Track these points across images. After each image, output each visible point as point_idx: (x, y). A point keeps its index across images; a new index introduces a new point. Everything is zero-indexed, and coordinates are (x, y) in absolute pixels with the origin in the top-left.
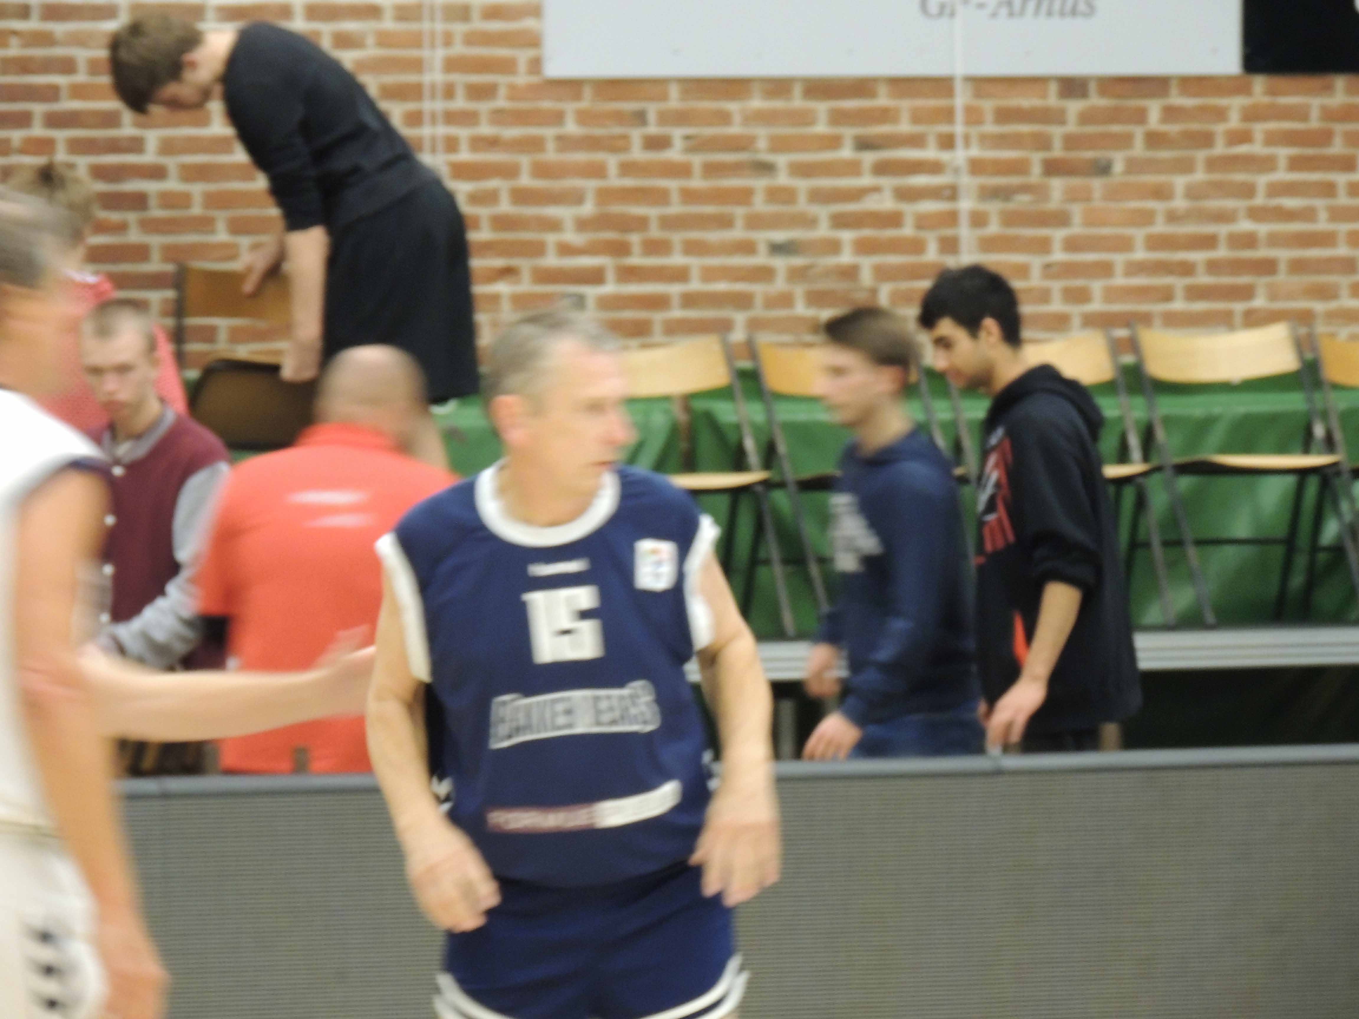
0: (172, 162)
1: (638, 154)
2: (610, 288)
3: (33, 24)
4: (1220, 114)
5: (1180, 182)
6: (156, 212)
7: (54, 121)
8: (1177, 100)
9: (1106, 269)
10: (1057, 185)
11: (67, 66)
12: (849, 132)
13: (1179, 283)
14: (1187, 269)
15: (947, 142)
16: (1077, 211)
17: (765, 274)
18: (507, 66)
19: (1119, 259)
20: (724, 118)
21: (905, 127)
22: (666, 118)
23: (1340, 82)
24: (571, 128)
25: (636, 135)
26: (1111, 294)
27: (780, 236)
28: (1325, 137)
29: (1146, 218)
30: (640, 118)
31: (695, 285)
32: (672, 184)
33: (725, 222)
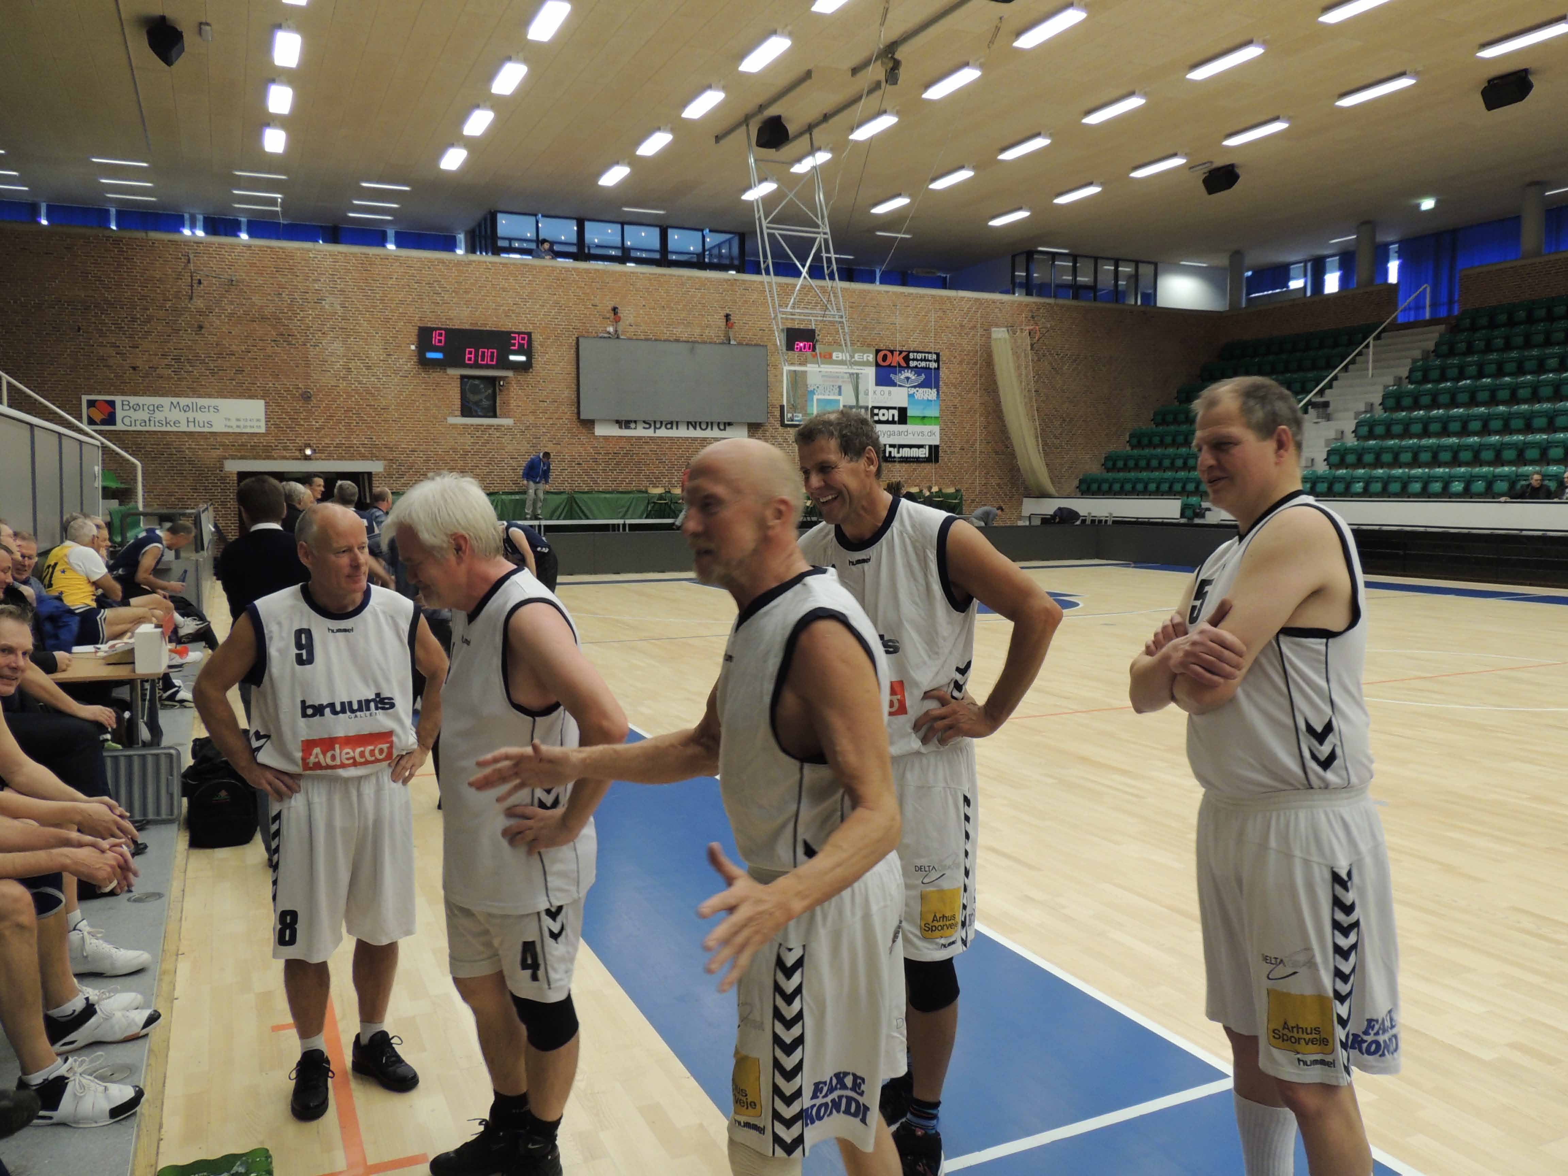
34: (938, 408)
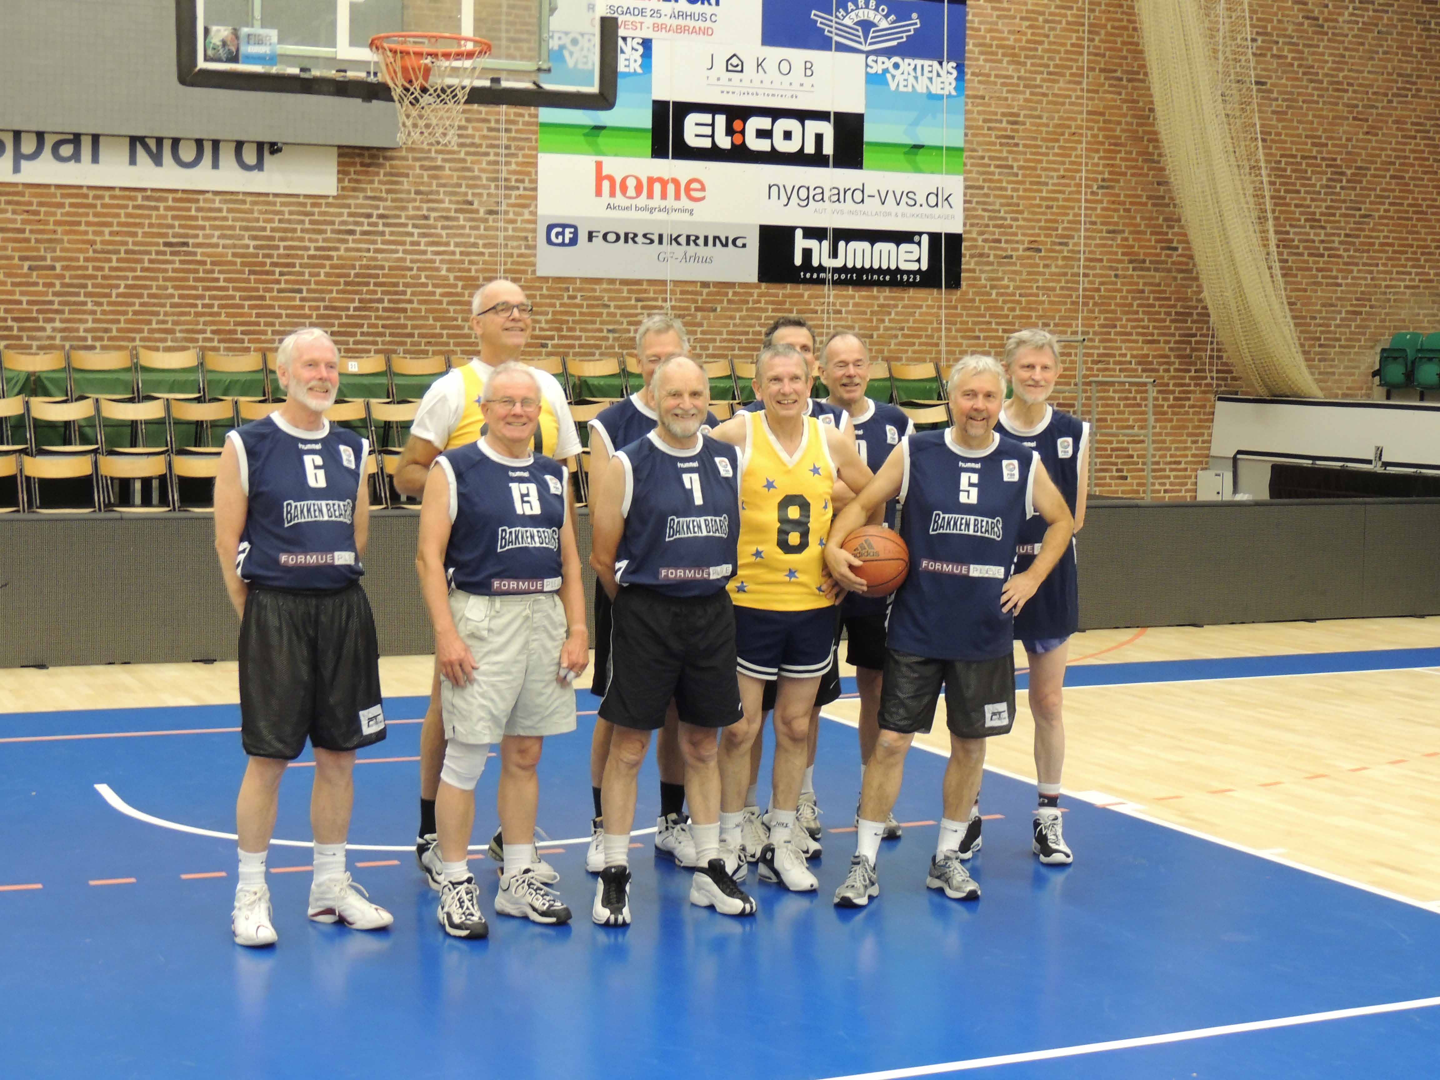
0: (415, 299)
1: (566, 300)
2: (556, 342)
3: (371, 254)
4: (751, 295)
5: (738, 315)
6: (409, 314)
7: (376, 284)
8: (737, 290)
9: (714, 340)
10: (699, 314)
11: (382, 268)
12: (634, 296)
13: (737, 345)
14: (740, 341)
15: (665, 300)
16: (705, 322)
17: (606, 339)
18: (525, 272)
19: (718, 337)
20: (594, 290)
21: (652, 295)
22: (574, 290)
23: (789, 286)
24: (545, 292)
25: (566, 295)
26: (714, 348)
27: (611, 327)
28: (784, 303)
29: (727, 325)
30: (567, 289)
31: (583, 341)
32: (577, 310)
33: (594, 322)
34: (960, 119)
